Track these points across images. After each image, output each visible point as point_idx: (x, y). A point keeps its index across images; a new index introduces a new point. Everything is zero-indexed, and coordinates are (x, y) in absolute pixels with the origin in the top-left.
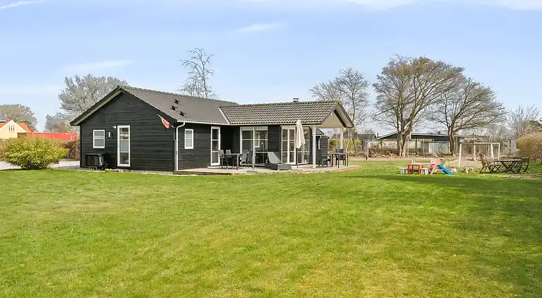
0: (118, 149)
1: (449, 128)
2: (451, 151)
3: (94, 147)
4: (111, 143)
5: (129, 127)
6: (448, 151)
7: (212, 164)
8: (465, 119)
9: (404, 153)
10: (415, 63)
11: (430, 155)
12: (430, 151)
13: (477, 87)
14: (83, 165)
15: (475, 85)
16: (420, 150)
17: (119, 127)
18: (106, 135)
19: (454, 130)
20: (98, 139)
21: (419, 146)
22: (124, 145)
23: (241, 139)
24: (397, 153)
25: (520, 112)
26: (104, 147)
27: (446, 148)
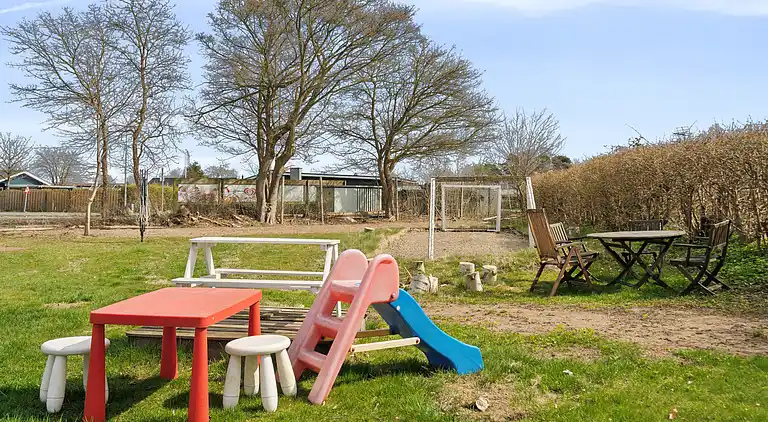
1: (380, 152)
2: (385, 206)
6: (376, 207)
8: (415, 134)
9: (272, 214)
11: (338, 219)
12: (338, 207)
15: (435, 55)
16: (314, 207)
19: (392, 157)
21: (312, 198)
24: (254, 213)
25: (520, 121)
27: (374, 201)
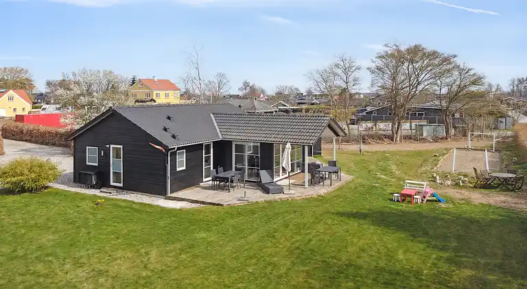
0: (111, 168)
3: (87, 163)
4: (104, 161)
5: (121, 147)
7: (204, 180)
9: (398, 139)
10: (409, 51)
11: (425, 140)
12: (425, 134)
13: (472, 73)
14: (77, 180)
15: (470, 69)
17: (112, 146)
18: (100, 153)
20: (92, 156)
22: (116, 165)
23: (234, 154)
24: (391, 138)
26: (97, 165)
27: (441, 131)
